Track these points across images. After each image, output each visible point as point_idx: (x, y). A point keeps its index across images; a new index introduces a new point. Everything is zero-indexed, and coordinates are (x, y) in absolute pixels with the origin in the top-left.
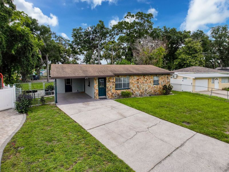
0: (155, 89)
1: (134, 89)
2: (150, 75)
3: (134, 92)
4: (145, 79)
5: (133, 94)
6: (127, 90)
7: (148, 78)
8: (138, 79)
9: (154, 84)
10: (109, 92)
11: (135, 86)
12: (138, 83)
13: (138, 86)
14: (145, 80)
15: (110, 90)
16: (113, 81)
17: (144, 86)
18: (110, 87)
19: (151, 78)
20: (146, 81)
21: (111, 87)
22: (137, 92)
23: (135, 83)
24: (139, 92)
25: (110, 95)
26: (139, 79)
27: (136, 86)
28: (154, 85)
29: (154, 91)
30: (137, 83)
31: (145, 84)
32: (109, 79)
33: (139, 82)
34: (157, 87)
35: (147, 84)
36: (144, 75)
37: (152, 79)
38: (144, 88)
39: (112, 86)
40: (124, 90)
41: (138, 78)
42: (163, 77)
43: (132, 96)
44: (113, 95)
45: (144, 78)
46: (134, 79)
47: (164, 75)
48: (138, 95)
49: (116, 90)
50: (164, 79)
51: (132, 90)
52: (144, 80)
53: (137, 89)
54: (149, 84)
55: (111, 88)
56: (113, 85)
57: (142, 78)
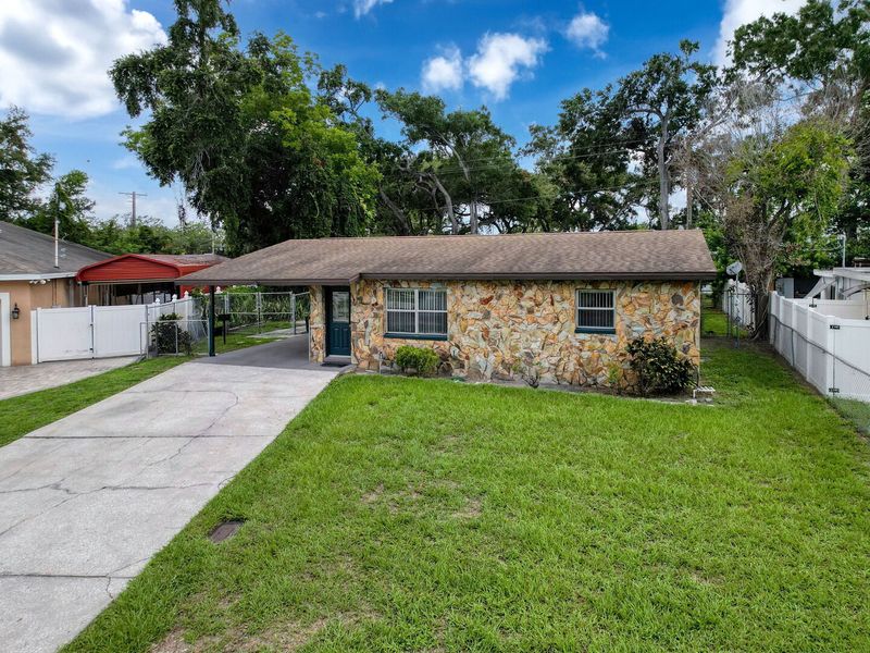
0: (586, 354)
1: (465, 341)
2: (555, 282)
3: (467, 358)
4: (523, 303)
5: (462, 366)
6: (431, 342)
7: (540, 299)
8: (486, 301)
9: (577, 331)
10: (360, 343)
11: (469, 328)
12: (487, 316)
13: (486, 331)
14: (528, 304)
15: (364, 337)
16: (373, 301)
17: (516, 335)
18: (362, 322)
19: (557, 297)
20: (530, 311)
21: (366, 324)
22: (479, 359)
23: (472, 315)
24: (492, 358)
25: (363, 356)
26: (494, 302)
27: (475, 329)
28: (582, 336)
29: (581, 365)
30: (480, 315)
31: (523, 327)
32: (361, 294)
33: (493, 314)
34: (598, 344)
35: (534, 326)
36: (520, 281)
37: (566, 305)
38: (521, 345)
39: (370, 320)
40: (422, 342)
41: (485, 295)
42: (643, 296)
43: (456, 372)
44: (376, 357)
45: (521, 295)
46: (466, 298)
47: (652, 289)
48: (488, 374)
49: (386, 336)
50: (645, 310)
51: (459, 347)
52: (522, 307)
53: (483, 344)
54: (550, 326)
55: (369, 329)
56: (376, 316)
57: (508, 296)
